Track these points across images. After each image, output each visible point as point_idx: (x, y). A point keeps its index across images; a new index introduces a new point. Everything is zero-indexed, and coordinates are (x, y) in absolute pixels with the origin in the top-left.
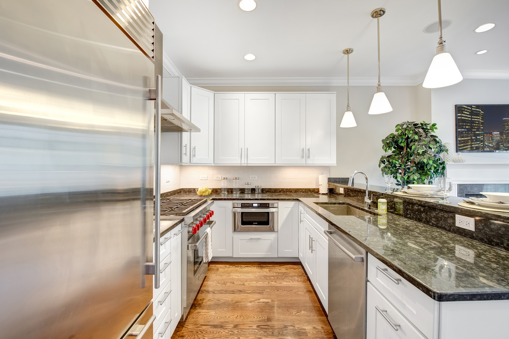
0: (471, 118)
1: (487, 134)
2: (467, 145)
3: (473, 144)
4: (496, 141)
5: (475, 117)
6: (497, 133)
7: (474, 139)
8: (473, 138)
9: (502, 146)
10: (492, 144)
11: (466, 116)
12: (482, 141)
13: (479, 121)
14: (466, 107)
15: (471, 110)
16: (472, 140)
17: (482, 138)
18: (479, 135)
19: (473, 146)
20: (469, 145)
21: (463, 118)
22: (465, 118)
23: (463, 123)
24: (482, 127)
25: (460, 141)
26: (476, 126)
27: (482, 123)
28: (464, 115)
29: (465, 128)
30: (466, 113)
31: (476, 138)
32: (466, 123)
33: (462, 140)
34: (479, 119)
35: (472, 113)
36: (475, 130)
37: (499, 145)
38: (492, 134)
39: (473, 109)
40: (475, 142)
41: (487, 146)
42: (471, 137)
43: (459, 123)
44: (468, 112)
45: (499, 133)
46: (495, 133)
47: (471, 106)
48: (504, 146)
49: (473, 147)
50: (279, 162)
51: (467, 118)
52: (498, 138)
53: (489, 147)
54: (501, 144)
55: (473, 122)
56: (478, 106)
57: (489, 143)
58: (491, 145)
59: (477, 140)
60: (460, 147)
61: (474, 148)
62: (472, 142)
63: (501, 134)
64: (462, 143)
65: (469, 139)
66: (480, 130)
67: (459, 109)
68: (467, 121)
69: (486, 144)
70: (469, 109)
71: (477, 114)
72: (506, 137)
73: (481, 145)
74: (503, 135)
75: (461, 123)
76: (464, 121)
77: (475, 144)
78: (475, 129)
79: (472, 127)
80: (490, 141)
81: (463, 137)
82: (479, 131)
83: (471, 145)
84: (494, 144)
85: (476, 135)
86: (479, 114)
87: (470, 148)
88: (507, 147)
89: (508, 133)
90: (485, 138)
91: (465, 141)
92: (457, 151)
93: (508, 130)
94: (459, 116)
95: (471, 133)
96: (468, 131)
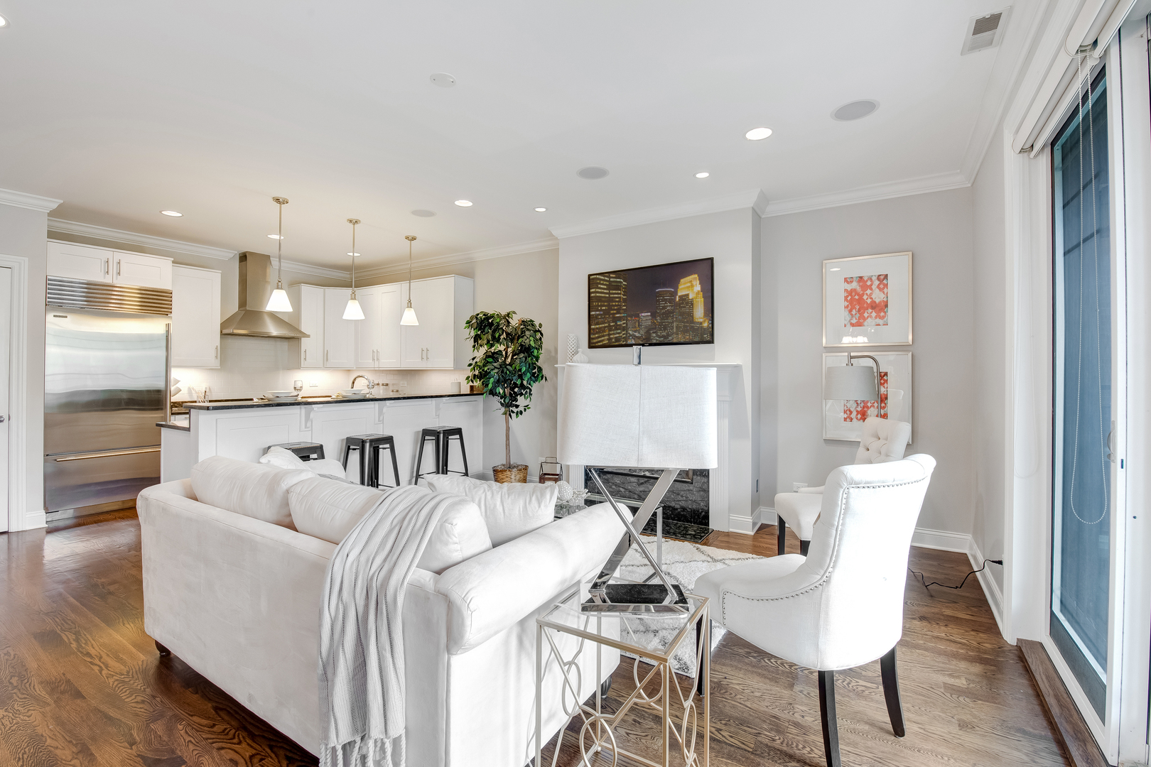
0: (609, 294)
1: (631, 317)
2: (603, 336)
3: (611, 335)
4: (646, 327)
5: (614, 292)
6: (646, 314)
7: (613, 326)
8: (612, 324)
9: (654, 335)
10: (639, 333)
11: (602, 291)
13: (620, 298)
14: (602, 278)
15: (609, 281)
16: (610, 328)
17: (624, 323)
18: (620, 319)
19: (612, 336)
20: (606, 335)
21: (598, 295)
22: (600, 295)
23: (598, 302)
24: (624, 306)
25: (594, 329)
26: (616, 305)
27: (625, 301)
28: (600, 290)
29: (601, 310)
30: (602, 286)
31: (616, 324)
32: (601, 301)
33: (597, 328)
34: (620, 294)
35: (612, 286)
36: (615, 312)
37: (650, 334)
38: (638, 316)
39: (611, 280)
40: (614, 330)
41: (631, 336)
42: (609, 322)
43: (594, 303)
44: (605, 285)
45: (649, 314)
46: (643, 314)
47: (609, 275)
48: (657, 336)
49: (612, 338)
51: (603, 295)
52: (649, 323)
53: (634, 337)
54: (653, 333)
55: (613, 300)
56: (617, 273)
57: (635, 331)
58: (637, 334)
59: (617, 327)
60: (593, 339)
61: (613, 340)
62: (610, 330)
63: (653, 315)
64: (597, 333)
65: (605, 327)
66: (622, 311)
67: (592, 282)
68: (603, 299)
69: (631, 332)
70: (606, 281)
71: (617, 288)
72: (662, 319)
73: (623, 334)
74: (655, 317)
75: (596, 302)
76: (599, 299)
77: (614, 334)
78: (614, 310)
79: (610, 308)
80: (636, 327)
81: (598, 324)
82: (621, 314)
83: (609, 335)
84: (642, 332)
85: (615, 320)
86: (621, 286)
87: (608, 339)
88: (663, 336)
89: (663, 314)
90: (629, 323)
91: (601, 330)
92: (590, 347)
93: (664, 308)
94: (593, 292)
95: (609, 317)
96: (604, 314)
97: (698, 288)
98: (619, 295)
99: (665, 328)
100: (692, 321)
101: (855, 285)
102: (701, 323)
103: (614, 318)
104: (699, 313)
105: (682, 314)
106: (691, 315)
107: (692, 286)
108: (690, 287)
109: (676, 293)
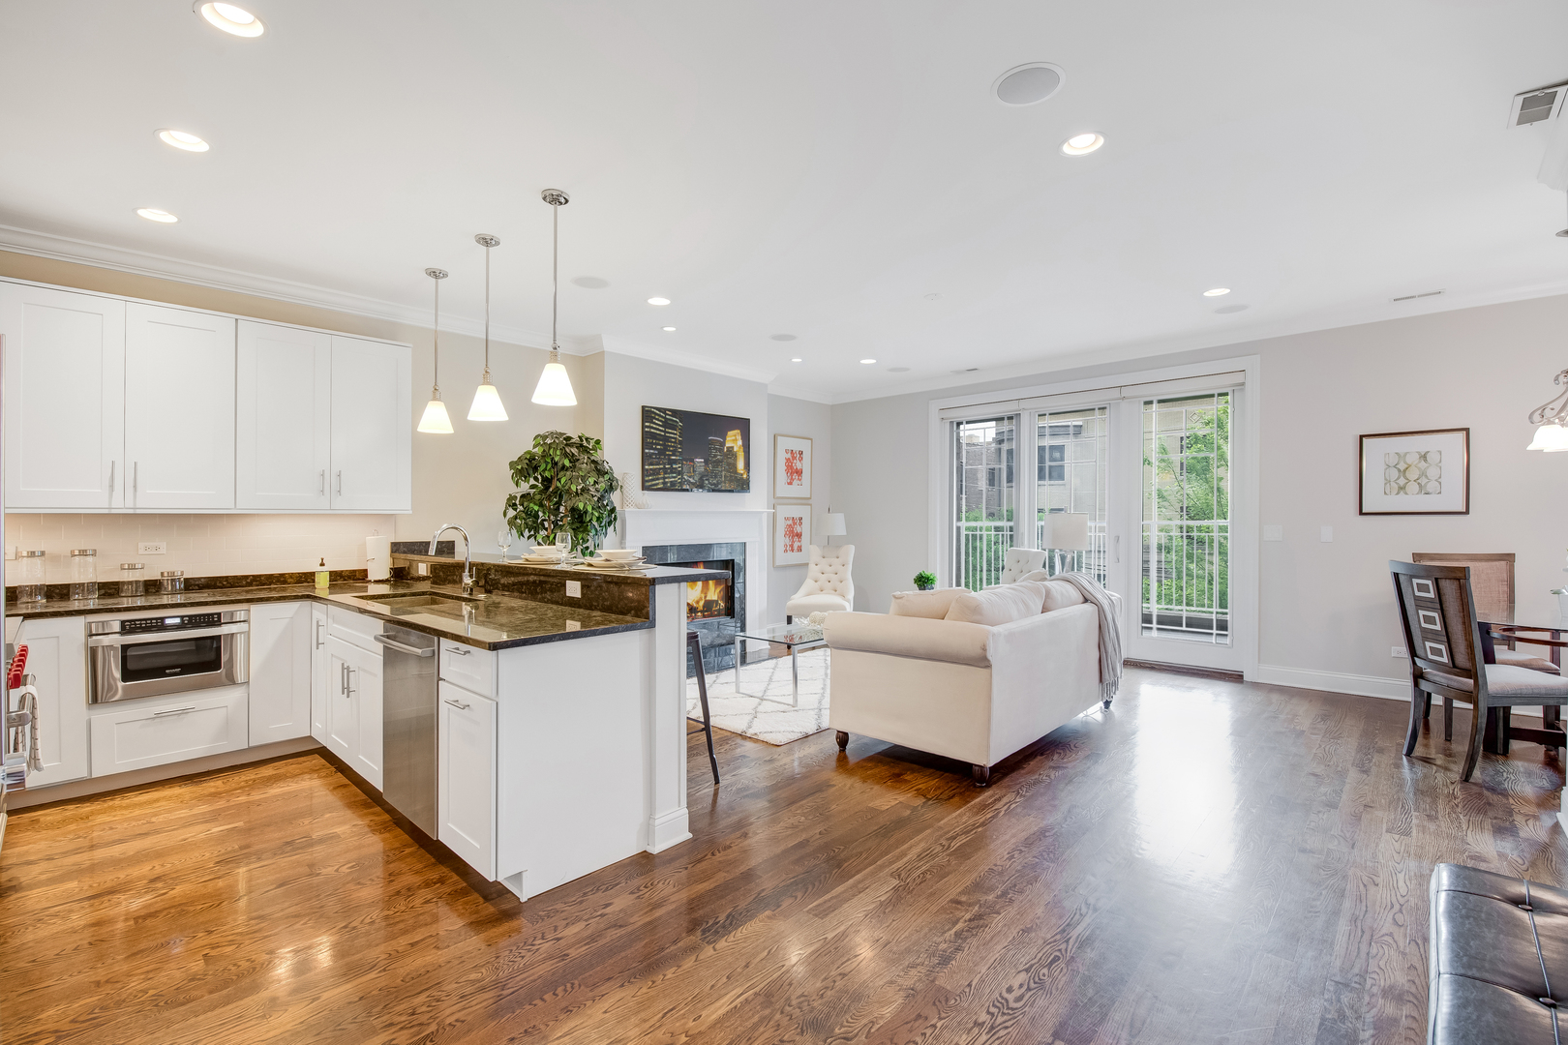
0: (664, 432)
1: (686, 461)
2: (658, 479)
3: (666, 478)
4: (699, 474)
5: (669, 431)
6: (700, 460)
7: (668, 468)
8: (667, 466)
9: (706, 483)
10: (693, 479)
11: (657, 427)
12: (679, 473)
13: (675, 438)
14: (658, 411)
15: (664, 417)
16: (665, 471)
17: (679, 467)
18: (675, 462)
19: (667, 480)
20: (661, 479)
21: (652, 430)
22: (655, 431)
23: (653, 439)
24: (679, 448)
25: (647, 470)
26: (671, 446)
27: (680, 443)
28: (654, 426)
29: (655, 449)
30: (657, 421)
31: (672, 466)
32: (656, 439)
33: (652, 469)
34: (676, 434)
35: (666, 424)
36: (670, 453)
37: (703, 481)
38: (693, 461)
39: (667, 416)
40: (669, 474)
41: (686, 481)
42: (664, 464)
43: (648, 439)
44: (660, 421)
45: (702, 460)
46: (697, 460)
47: (664, 410)
48: (709, 483)
49: (667, 483)
50: (244, 505)
51: (658, 432)
52: (702, 469)
53: (689, 483)
54: (706, 480)
55: (666, 439)
56: (675, 413)
57: (690, 477)
58: (691, 480)
59: (673, 470)
60: (647, 481)
61: (669, 485)
62: (665, 473)
63: (706, 462)
64: (651, 475)
65: (660, 469)
66: (677, 454)
67: (647, 414)
68: (658, 437)
69: (686, 477)
70: (662, 416)
71: (673, 426)
72: (713, 467)
73: (678, 479)
74: (708, 465)
75: (650, 438)
76: (653, 436)
77: (669, 478)
78: (670, 451)
79: (665, 448)
80: (690, 472)
81: (652, 464)
82: (676, 456)
83: (664, 478)
84: (696, 478)
85: (671, 462)
86: (676, 426)
87: (663, 483)
88: (714, 484)
89: (714, 462)
90: (684, 467)
91: (655, 472)
92: (644, 488)
93: (715, 456)
94: (647, 427)
95: (664, 459)
96: (659, 454)
97: (740, 443)
98: (674, 434)
99: (716, 477)
100: (736, 472)
101: (789, 456)
102: (742, 475)
103: (670, 459)
104: (741, 465)
105: (729, 464)
106: (734, 466)
107: (736, 440)
108: (733, 440)
109: (723, 444)
